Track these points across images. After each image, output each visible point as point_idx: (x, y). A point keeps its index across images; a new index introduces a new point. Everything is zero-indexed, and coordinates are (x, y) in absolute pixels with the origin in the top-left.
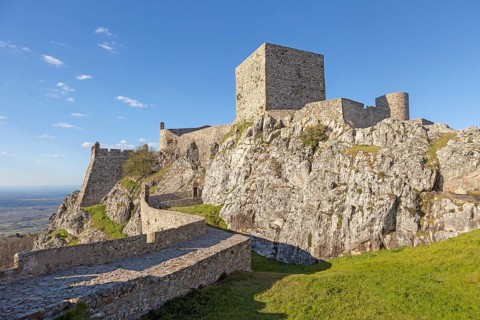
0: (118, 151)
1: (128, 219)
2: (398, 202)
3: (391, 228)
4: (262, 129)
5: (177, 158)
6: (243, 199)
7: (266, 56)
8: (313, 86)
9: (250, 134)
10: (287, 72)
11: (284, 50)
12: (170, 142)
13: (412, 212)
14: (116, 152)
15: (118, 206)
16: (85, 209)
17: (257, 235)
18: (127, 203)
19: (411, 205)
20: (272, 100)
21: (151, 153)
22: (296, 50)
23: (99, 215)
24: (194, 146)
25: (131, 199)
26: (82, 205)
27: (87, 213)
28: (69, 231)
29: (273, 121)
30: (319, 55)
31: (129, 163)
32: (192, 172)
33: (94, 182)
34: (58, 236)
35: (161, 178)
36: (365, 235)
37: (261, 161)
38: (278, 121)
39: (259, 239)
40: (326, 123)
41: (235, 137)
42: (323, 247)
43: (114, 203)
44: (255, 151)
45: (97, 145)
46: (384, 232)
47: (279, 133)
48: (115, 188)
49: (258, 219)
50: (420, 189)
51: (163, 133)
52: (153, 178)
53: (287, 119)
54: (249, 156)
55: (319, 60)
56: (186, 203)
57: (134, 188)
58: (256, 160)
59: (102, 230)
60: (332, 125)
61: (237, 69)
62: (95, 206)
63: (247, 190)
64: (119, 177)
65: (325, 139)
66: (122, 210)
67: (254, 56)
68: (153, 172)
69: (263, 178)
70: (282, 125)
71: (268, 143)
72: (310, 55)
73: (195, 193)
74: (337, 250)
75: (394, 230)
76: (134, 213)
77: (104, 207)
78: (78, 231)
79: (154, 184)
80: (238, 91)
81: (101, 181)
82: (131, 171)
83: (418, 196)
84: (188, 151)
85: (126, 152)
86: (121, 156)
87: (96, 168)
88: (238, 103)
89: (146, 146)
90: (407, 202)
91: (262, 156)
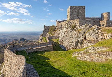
2: (78, 41)
3: (77, 46)
4: (68, 24)
5: (59, 28)
6: (62, 38)
7: (70, 9)
8: (82, 13)
10: (75, 11)
11: (74, 7)
12: (58, 24)
13: (80, 43)
14: (48, 26)
16: (42, 38)
17: (63, 45)
19: (80, 42)
20: (71, 18)
21: (54, 27)
22: (78, 6)
23: (44, 39)
24: (61, 25)
28: (40, 42)
30: (84, 6)
31: (50, 29)
33: (44, 32)
34: (38, 42)
35: (56, 32)
36: (73, 46)
38: (71, 22)
39: (63, 46)
40: (76, 24)
41: (66, 25)
42: (68, 48)
45: (45, 25)
46: (75, 46)
49: (63, 42)
50: (82, 39)
51: (57, 22)
52: (54, 32)
53: (73, 22)
55: (84, 7)
56: (56, 38)
57: (51, 34)
59: (44, 42)
60: (77, 25)
63: (63, 36)
64: (49, 31)
65: (75, 27)
72: (81, 6)
73: (58, 36)
74: (69, 49)
75: (78, 46)
77: (45, 37)
79: (54, 33)
83: (82, 40)
86: (49, 27)
87: (44, 29)
89: (54, 25)
90: (80, 41)
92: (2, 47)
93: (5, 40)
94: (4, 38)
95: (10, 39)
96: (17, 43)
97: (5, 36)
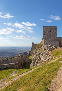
8: (54, 33)
10: (48, 31)
11: (47, 27)
30: (56, 27)
46: (33, 65)
75: (35, 65)
83: (38, 60)
90: (36, 61)
92: (8, 60)
93: (14, 53)
94: (13, 52)
95: (18, 53)
96: (20, 56)
97: (14, 50)
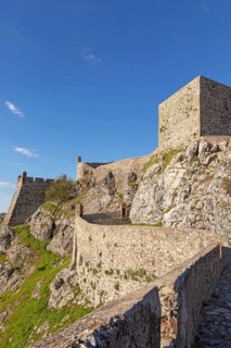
0: (42, 180)
1: (51, 237)
4: (197, 153)
5: (94, 186)
6: (191, 217)
7: (201, 88)
9: (181, 159)
10: (217, 104)
11: (215, 84)
12: (86, 173)
14: (40, 180)
15: (42, 226)
16: (13, 228)
18: (50, 223)
20: (205, 128)
21: (70, 182)
23: (24, 233)
24: (111, 175)
25: (53, 220)
26: (9, 224)
27: (14, 232)
29: (210, 146)
31: (53, 189)
32: (109, 197)
33: (21, 205)
37: (202, 182)
38: (215, 145)
41: (161, 163)
43: (38, 223)
44: (193, 173)
45: (25, 174)
47: (216, 156)
48: (39, 210)
51: (80, 165)
52: (72, 202)
53: (222, 144)
54: (187, 177)
56: (116, 222)
57: (56, 211)
58: (196, 180)
59: (28, 247)
61: (160, 106)
62: (21, 226)
63: (192, 208)
64: (42, 202)
66: (46, 229)
67: (184, 90)
68: (72, 198)
69: (209, 196)
70: (218, 149)
71: (207, 166)
73: (124, 214)
76: (57, 232)
77: (29, 227)
78: (6, 248)
79: (73, 208)
80: (161, 123)
81: (26, 204)
82: (53, 196)
84: (106, 179)
85: (48, 181)
86: (44, 183)
87: (23, 194)
88: (160, 135)
89: (65, 176)
91: (202, 177)
